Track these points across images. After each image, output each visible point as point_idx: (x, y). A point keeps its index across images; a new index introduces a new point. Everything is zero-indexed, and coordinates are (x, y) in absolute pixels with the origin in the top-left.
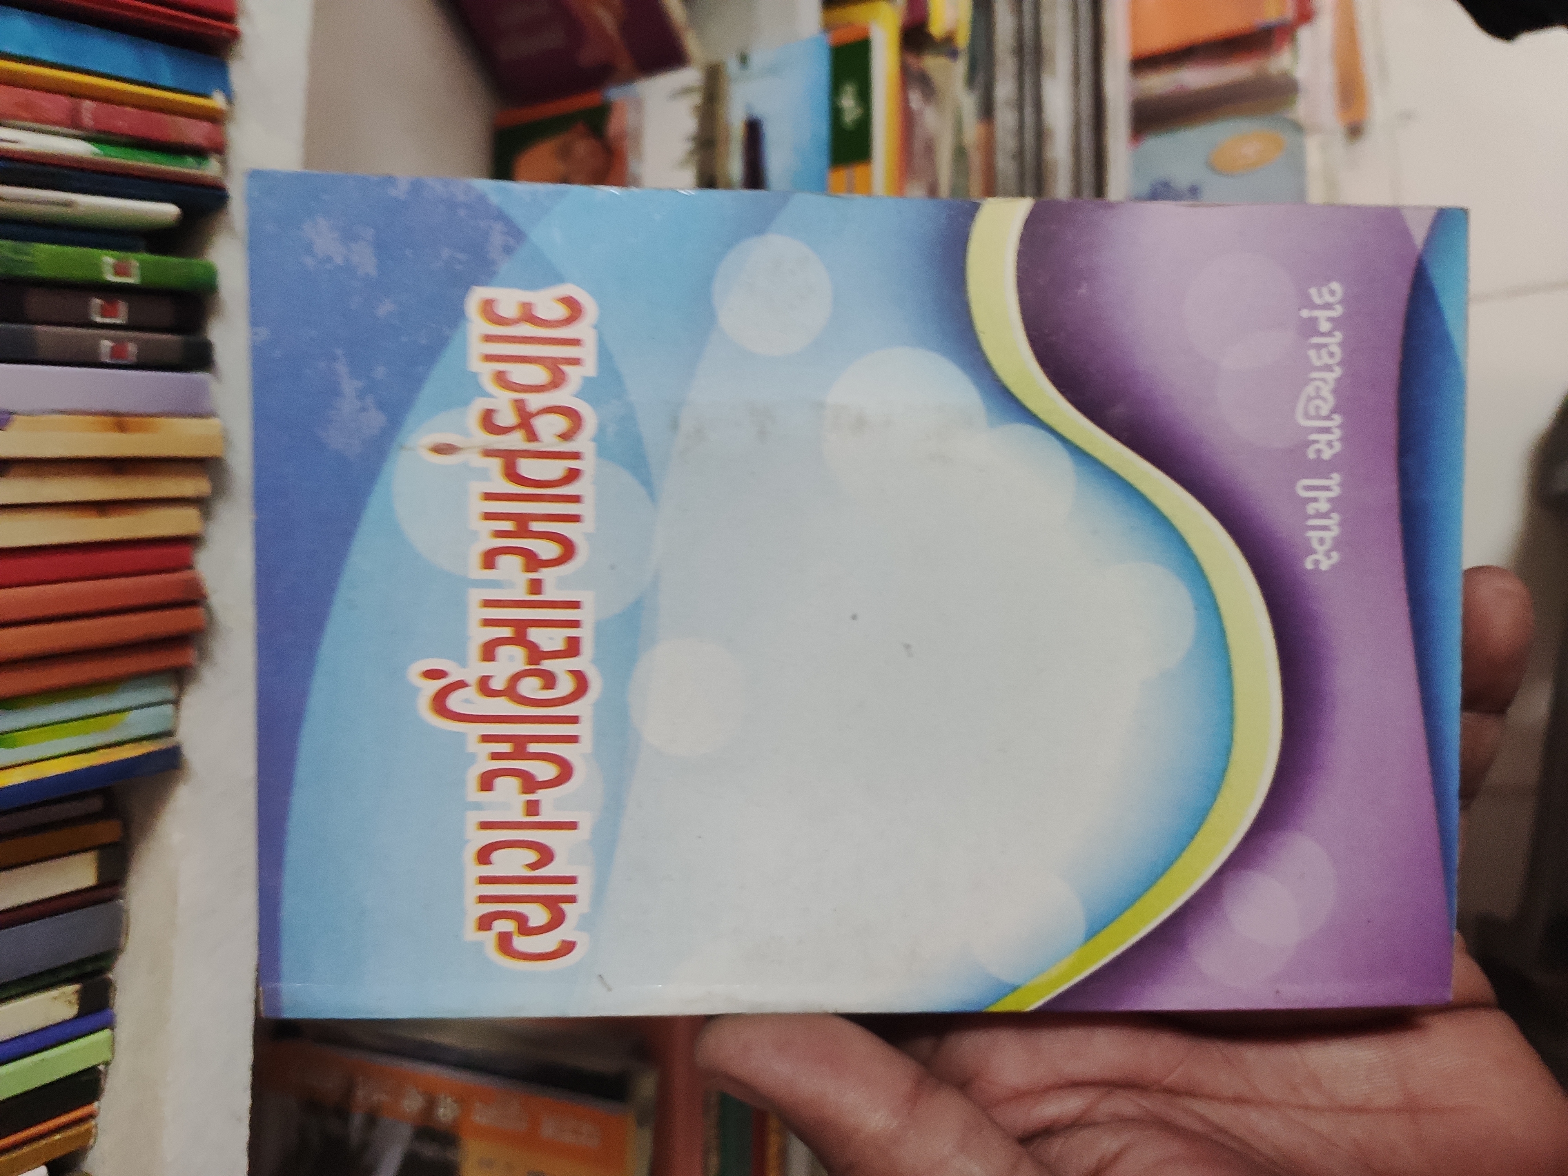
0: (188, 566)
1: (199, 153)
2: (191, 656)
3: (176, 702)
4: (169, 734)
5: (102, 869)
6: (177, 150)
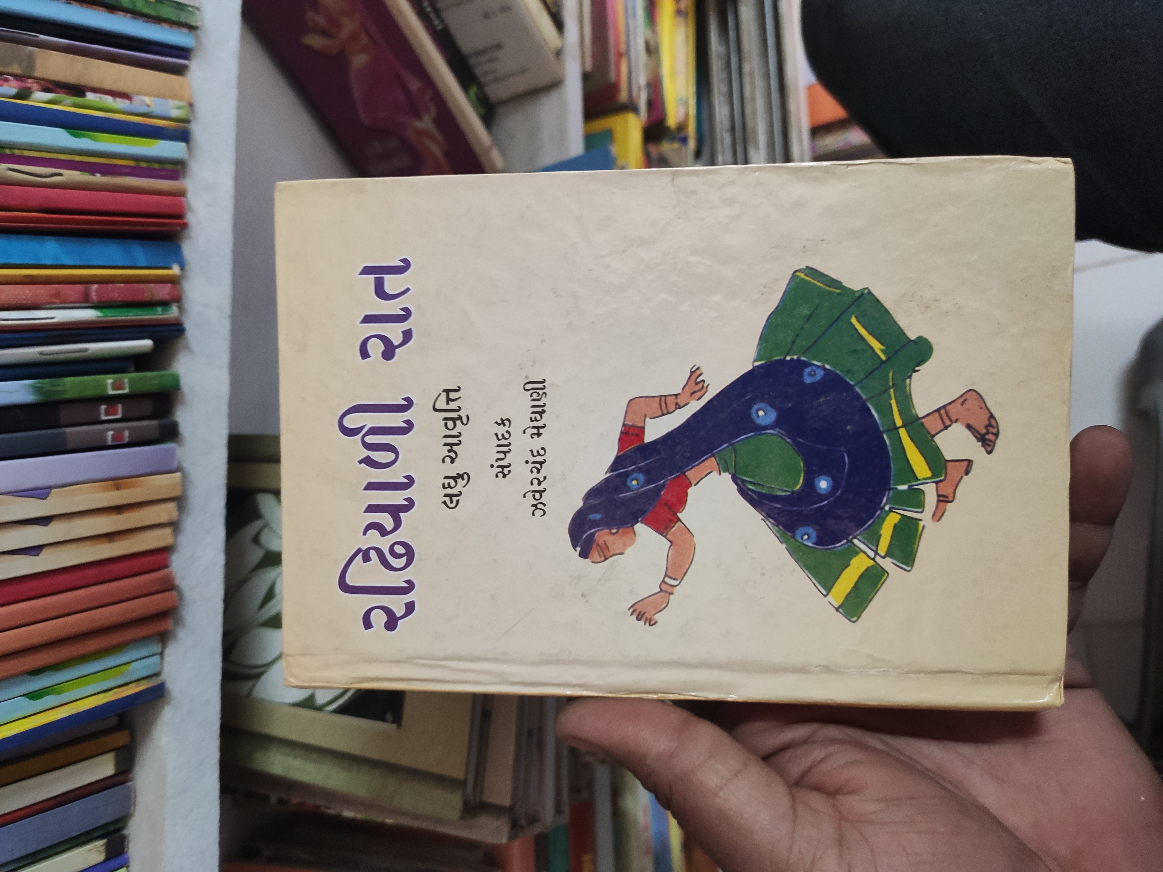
0: (166, 566)
1: (165, 304)
2: (170, 623)
3: (161, 654)
4: (157, 675)
5: (118, 763)
6: (151, 304)
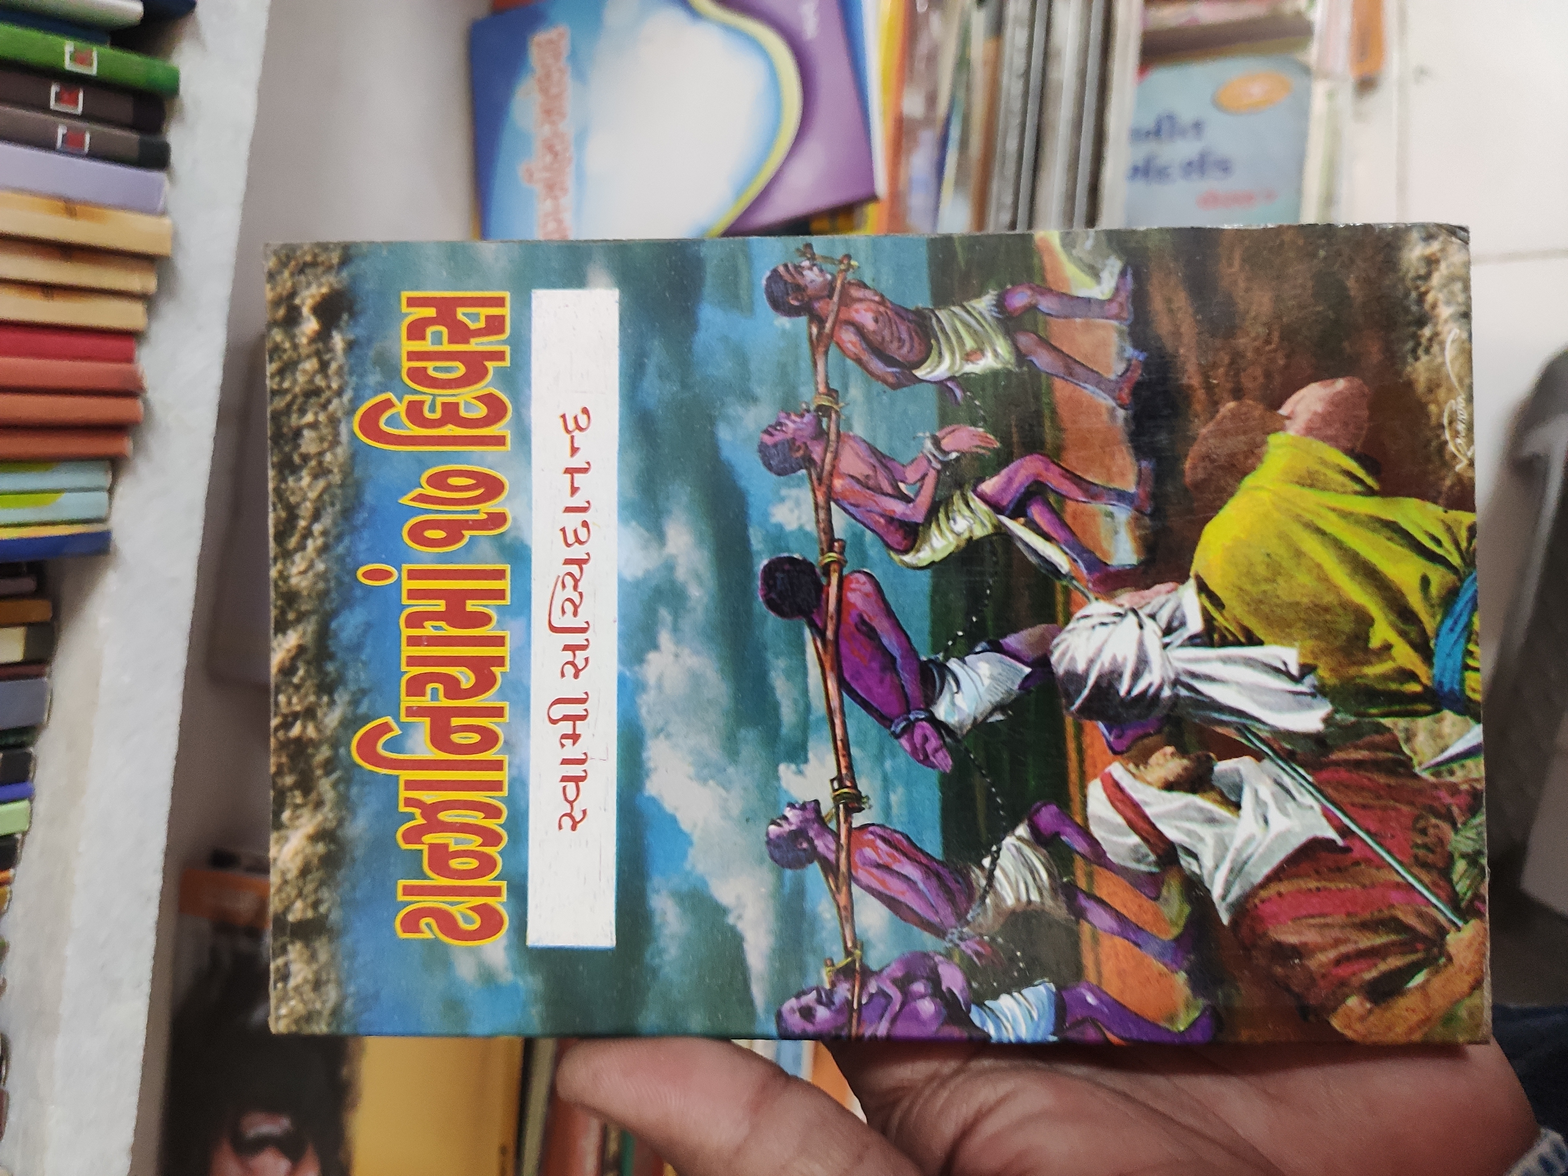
0: (129, 359)
2: (127, 445)
3: (111, 491)
5: (29, 643)
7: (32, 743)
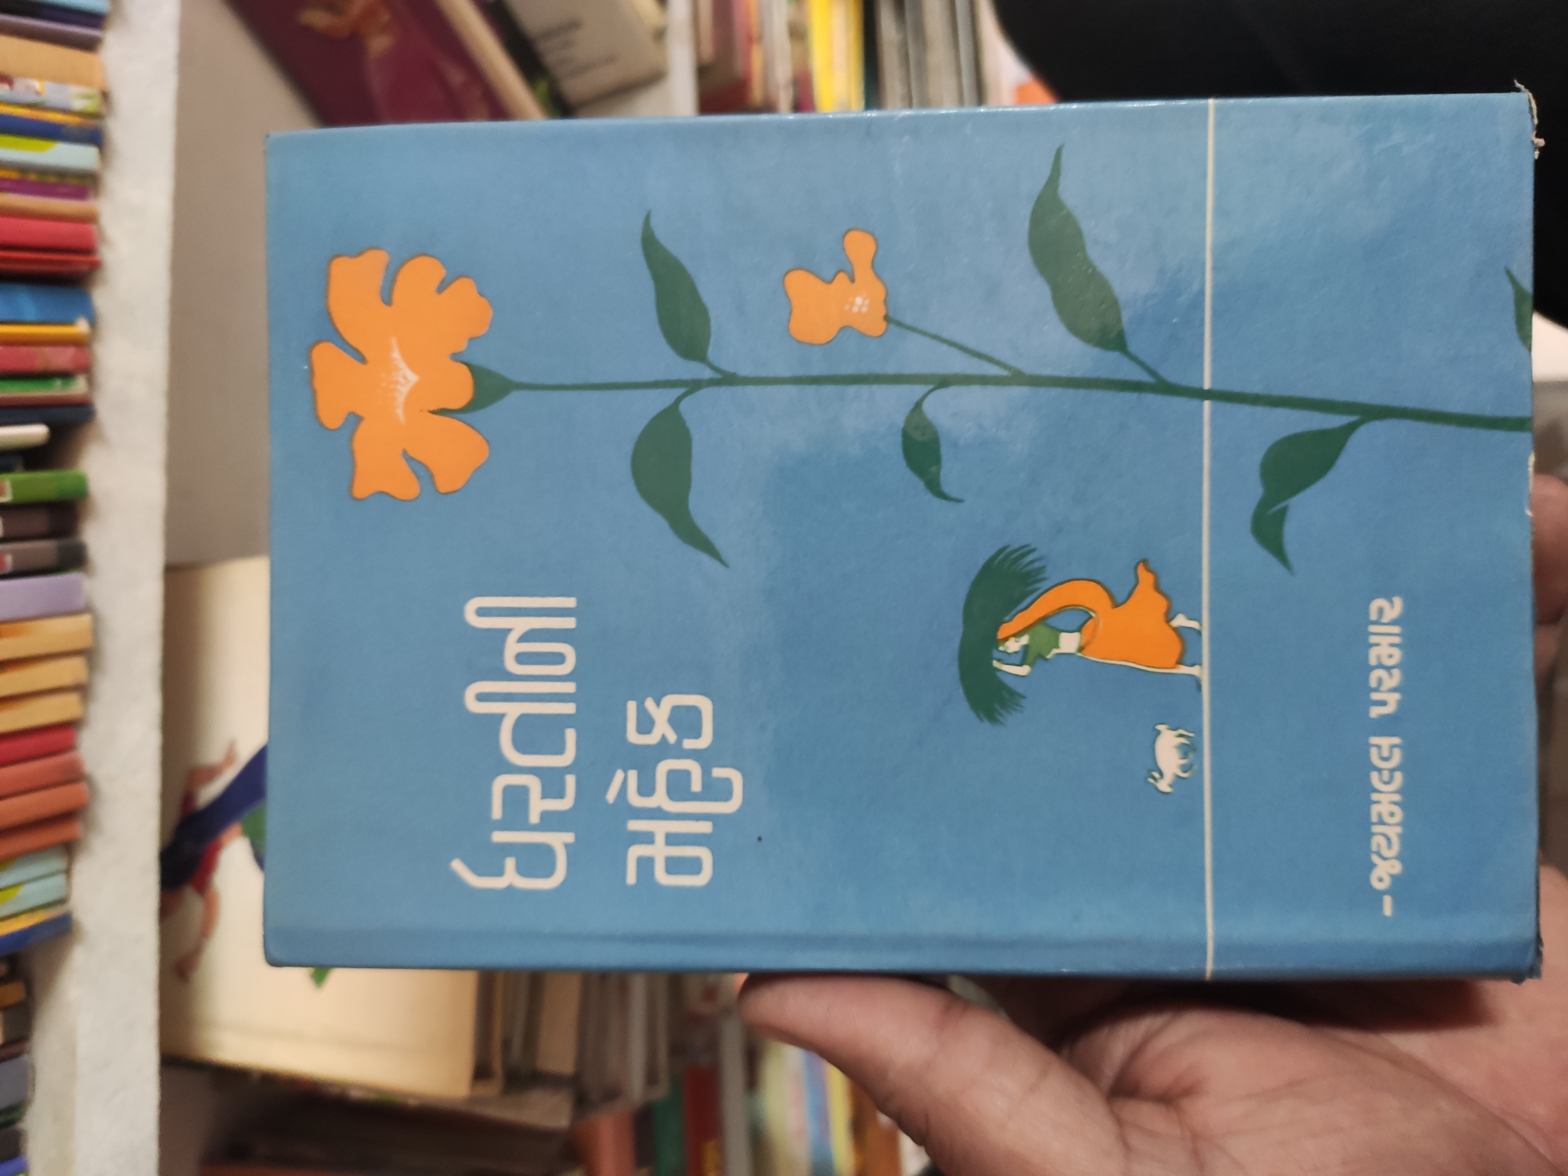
0: (70, 748)
1: (66, 375)
2: (77, 829)
3: (68, 872)
4: (62, 901)
5: (8, 1027)
6: (45, 376)
7: (19, 1119)
